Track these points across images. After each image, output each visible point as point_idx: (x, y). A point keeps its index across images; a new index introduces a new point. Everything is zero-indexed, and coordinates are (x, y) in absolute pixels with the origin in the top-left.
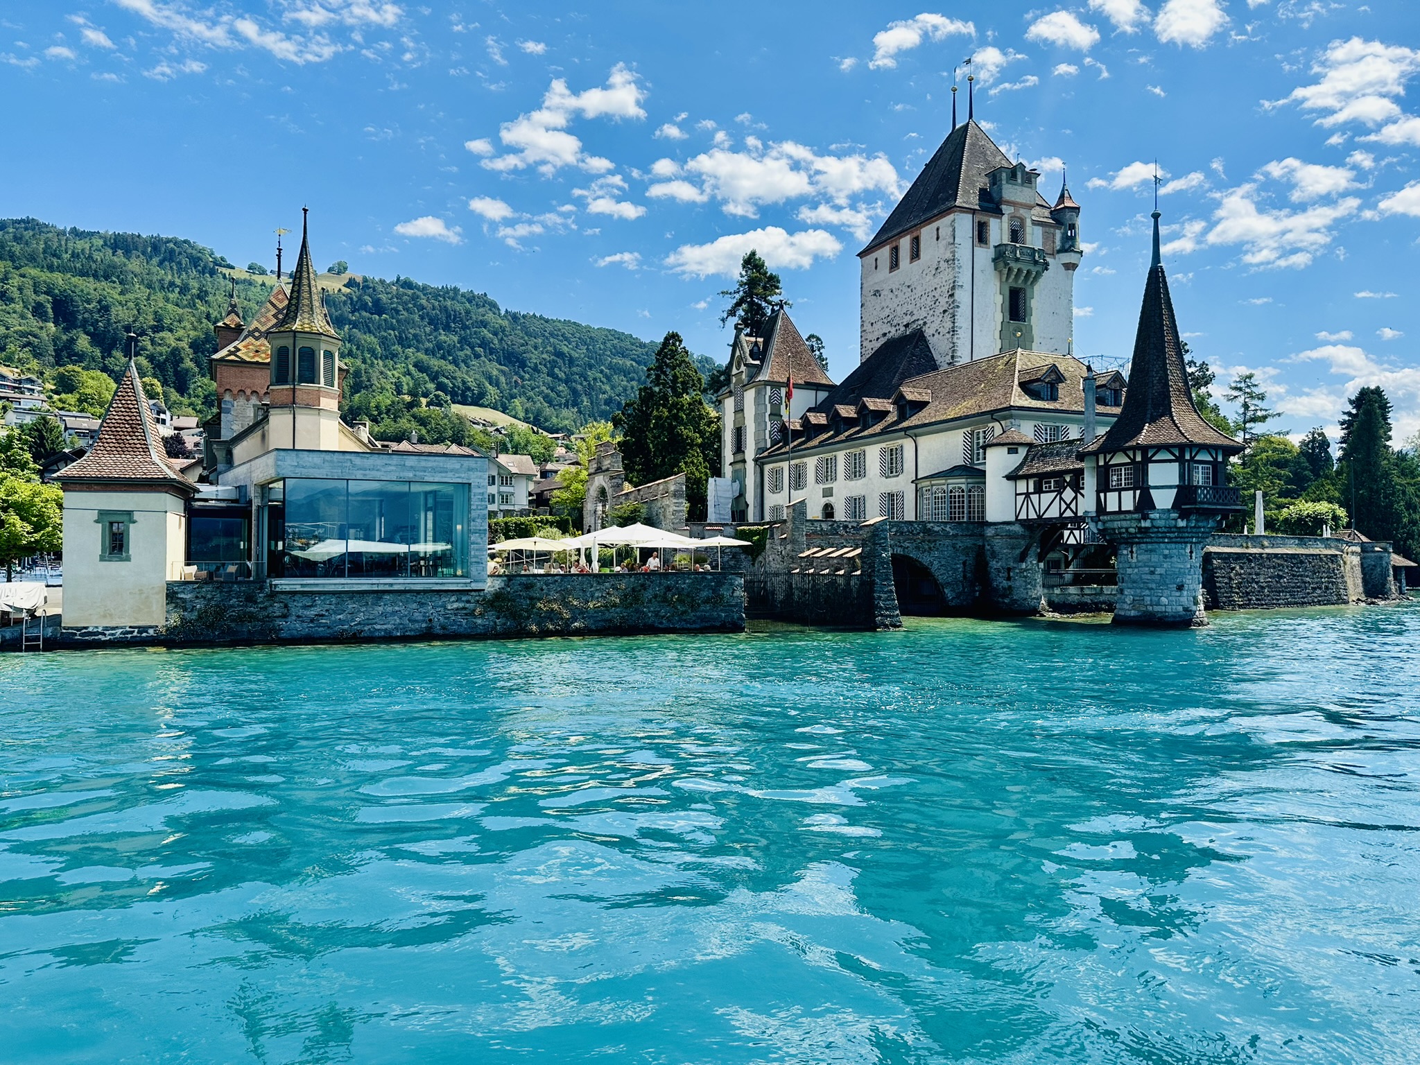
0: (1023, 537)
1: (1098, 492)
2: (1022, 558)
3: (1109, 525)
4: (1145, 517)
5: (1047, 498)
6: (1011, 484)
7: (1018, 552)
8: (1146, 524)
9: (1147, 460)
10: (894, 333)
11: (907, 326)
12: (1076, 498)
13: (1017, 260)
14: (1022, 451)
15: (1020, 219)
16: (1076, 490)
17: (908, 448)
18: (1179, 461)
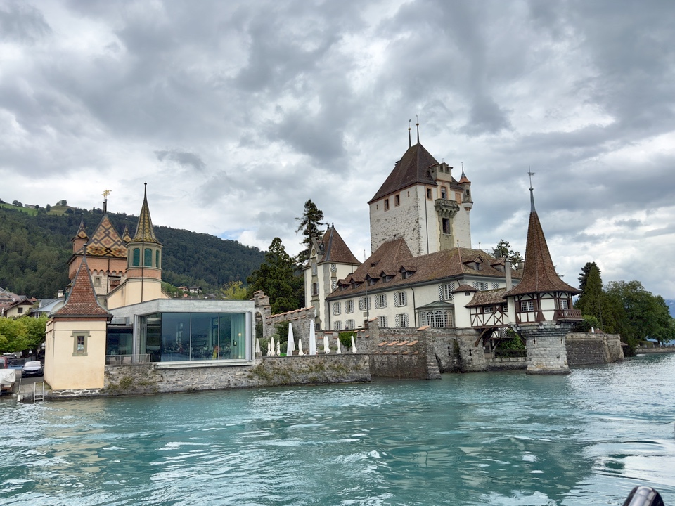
0: (475, 335)
1: (516, 313)
2: (476, 345)
3: (523, 328)
4: (541, 325)
5: (487, 316)
6: (467, 310)
7: (474, 342)
8: (542, 327)
9: (539, 298)
10: (388, 239)
11: (395, 236)
12: (502, 316)
13: (445, 206)
14: (472, 295)
15: (445, 188)
16: (502, 312)
17: (409, 293)
18: (554, 298)
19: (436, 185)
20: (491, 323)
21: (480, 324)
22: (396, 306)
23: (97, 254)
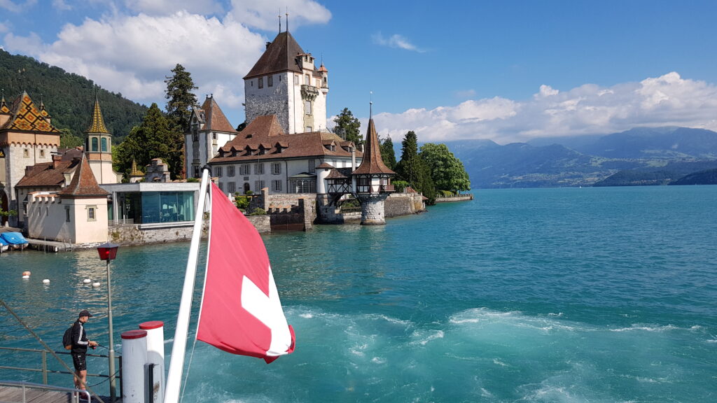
0: (330, 198)
1: (357, 186)
2: (330, 205)
3: (360, 196)
4: (371, 194)
5: (339, 186)
6: (326, 181)
7: (329, 203)
8: (371, 196)
9: (371, 178)
12: (348, 186)
13: (309, 91)
14: (329, 171)
15: (309, 75)
16: (348, 184)
17: (283, 164)
18: (380, 178)
19: (302, 73)
20: (341, 191)
21: (334, 191)
22: (272, 173)
23: (24, 129)
